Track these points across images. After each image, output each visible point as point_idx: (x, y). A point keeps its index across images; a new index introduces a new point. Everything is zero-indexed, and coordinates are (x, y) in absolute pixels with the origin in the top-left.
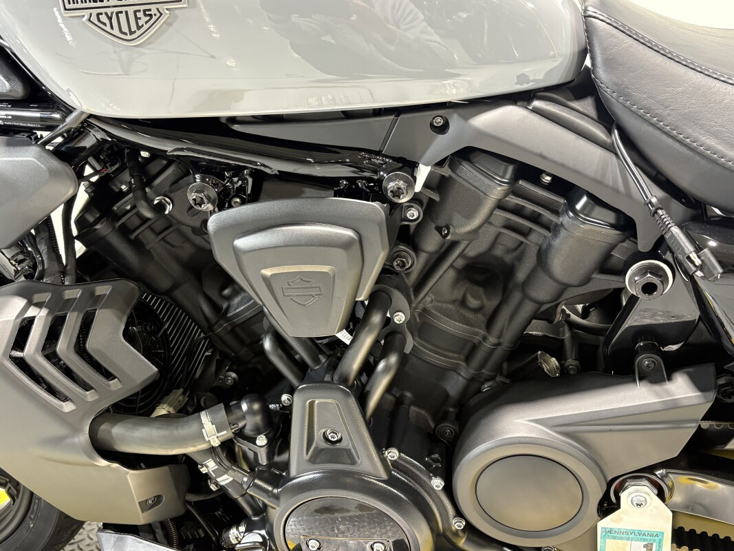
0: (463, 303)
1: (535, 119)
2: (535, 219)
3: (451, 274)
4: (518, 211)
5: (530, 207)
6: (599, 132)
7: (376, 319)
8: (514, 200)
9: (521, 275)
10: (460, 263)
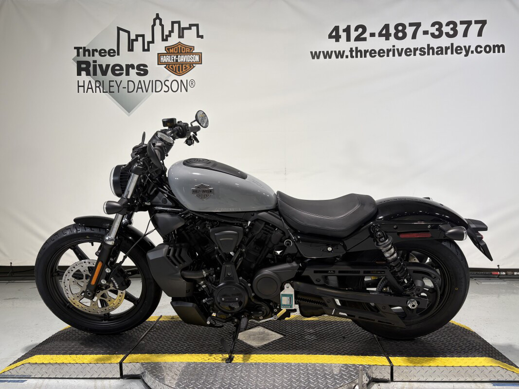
0: (255, 248)
1: (269, 214)
2: (269, 232)
3: (253, 242)
4: (266, 230)
5: (268, 230)
6: (279, 217)
7: (240, 249)
8: (265, 228)
9: (266, 243)
10: (255, 240)
